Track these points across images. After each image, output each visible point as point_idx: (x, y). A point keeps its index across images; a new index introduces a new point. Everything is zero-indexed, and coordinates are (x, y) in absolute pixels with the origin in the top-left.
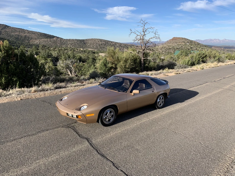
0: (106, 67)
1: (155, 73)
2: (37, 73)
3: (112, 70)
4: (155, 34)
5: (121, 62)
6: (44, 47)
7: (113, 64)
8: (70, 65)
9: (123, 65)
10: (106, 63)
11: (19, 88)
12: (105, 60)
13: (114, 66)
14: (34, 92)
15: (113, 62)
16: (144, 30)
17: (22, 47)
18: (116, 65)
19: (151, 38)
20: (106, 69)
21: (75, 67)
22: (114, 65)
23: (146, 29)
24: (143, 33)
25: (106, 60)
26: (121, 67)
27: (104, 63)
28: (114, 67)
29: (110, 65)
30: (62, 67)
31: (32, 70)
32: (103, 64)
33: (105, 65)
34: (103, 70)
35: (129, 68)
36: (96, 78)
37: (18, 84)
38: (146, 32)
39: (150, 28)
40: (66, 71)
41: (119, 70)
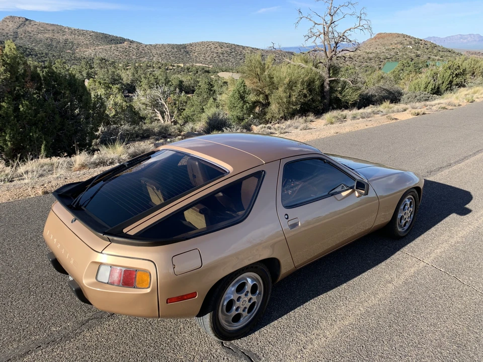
0: (245, 102)
1: (362, 113)
2: (87, 118)
3: (257, 110)
4: (359, 19)
5: (281, 89)
6: (104, 61)
7: (259, 93)
8: (160, 99)
9: (283, 95)
10: (243, 92)
11: (47, 157)
12: (243, 85)
13: (261, 98)
14: (80, 169)
15: (261, 90)
16: (332, 11)
17: (58, 62)
18: (267, 97)
19: (349, 28)
20: (245, 107)
21: (170, 104)
22: (261, 96)
23: (335, 9)
24: (328, 19)
25: (244, 86)
26: (280, 101)
27: (239, 93)
28: (261, 100)
29: (252, 98)
30: (144, 104)
31: (77, 111)
32: (237, 95)
33: (242, 98)
34: (237, 108)
35: (297, 104)
36: (224, 129)
37: (43, 147)
38: (336, 15)
39: (347, 4)
40: (152, 113)
41: (274, 107)
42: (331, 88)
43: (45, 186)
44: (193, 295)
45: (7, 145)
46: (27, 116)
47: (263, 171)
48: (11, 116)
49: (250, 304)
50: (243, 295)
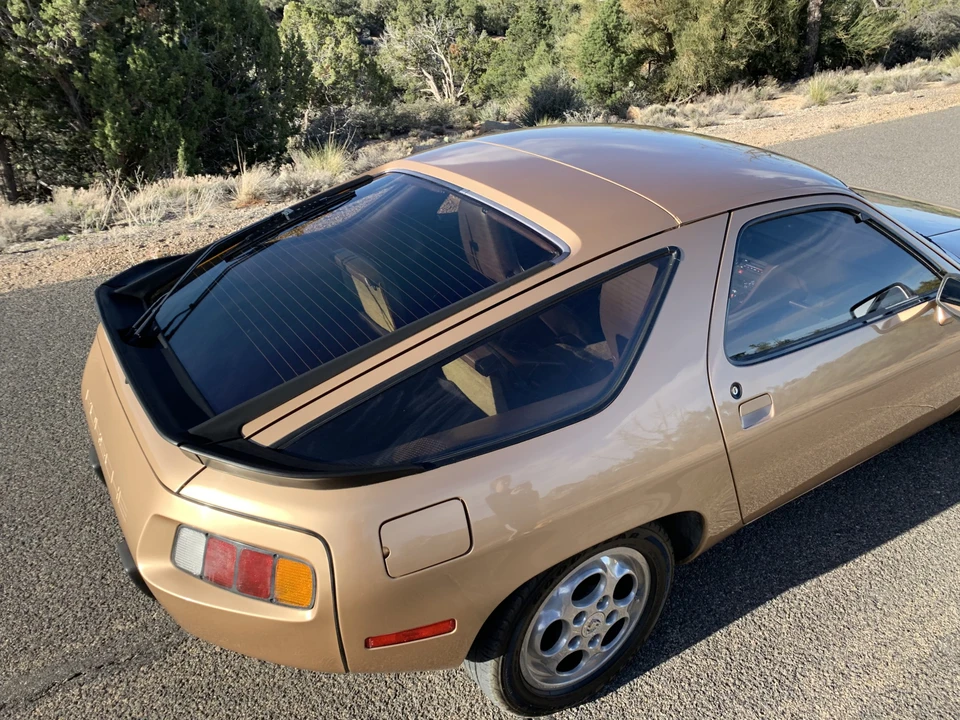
0: (618, 51)
1: (897, 79)
2: (273, 89)
3: (645, 70)
5: (704, 19)
7: (652, 28)
8: (435, 48)
9: (710, 34)
10: (615, 27)
11: (190, 173)
12: (615, 8)
13: (655, 42)
14: (248, 205)
15: (656, 22)
18: (669, 39)
20: (617, 62)
21: (456, 58)
22: (656, 36)
25: (618, 12)
26: (701, 48)
27: (607, 30)
28: (656, 47)
29: (634, 40)
30: (400, 59)
31: (252, 73)
32: (600, 34)
33: (611, 40)
34: (598, 65)
35: (740, 56)
36: (567, 115)
37: (181, 151)
40: (419, 79)
41: (684, 63)
42: (825, 16)
43: (167, 243)
44: (449, 625)
45: (108, 146)
46: (145, 83)
47: (673, 249)
48: (112, 83)
49: (609, 625)
50: (590, 607)
